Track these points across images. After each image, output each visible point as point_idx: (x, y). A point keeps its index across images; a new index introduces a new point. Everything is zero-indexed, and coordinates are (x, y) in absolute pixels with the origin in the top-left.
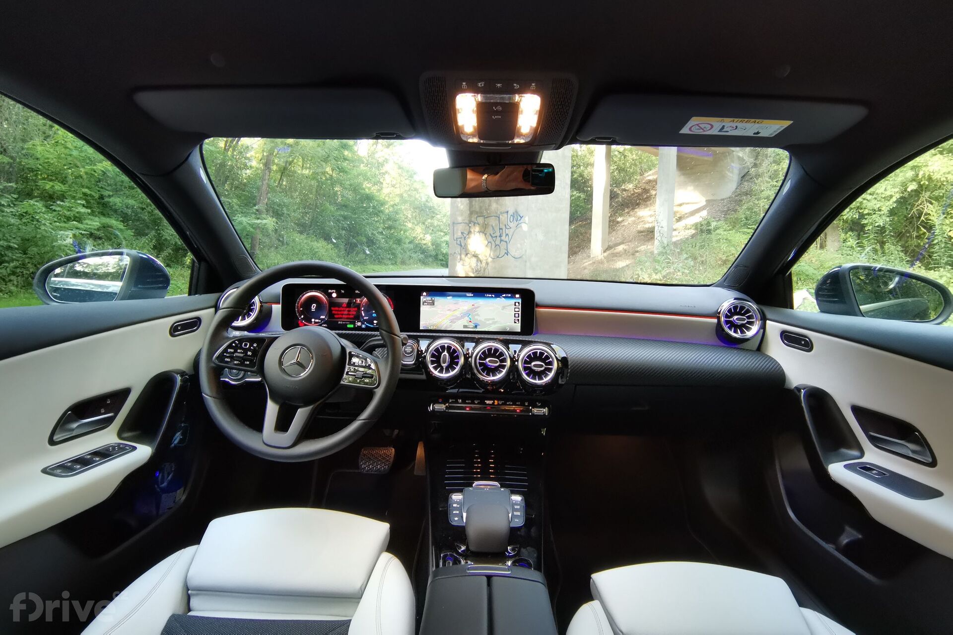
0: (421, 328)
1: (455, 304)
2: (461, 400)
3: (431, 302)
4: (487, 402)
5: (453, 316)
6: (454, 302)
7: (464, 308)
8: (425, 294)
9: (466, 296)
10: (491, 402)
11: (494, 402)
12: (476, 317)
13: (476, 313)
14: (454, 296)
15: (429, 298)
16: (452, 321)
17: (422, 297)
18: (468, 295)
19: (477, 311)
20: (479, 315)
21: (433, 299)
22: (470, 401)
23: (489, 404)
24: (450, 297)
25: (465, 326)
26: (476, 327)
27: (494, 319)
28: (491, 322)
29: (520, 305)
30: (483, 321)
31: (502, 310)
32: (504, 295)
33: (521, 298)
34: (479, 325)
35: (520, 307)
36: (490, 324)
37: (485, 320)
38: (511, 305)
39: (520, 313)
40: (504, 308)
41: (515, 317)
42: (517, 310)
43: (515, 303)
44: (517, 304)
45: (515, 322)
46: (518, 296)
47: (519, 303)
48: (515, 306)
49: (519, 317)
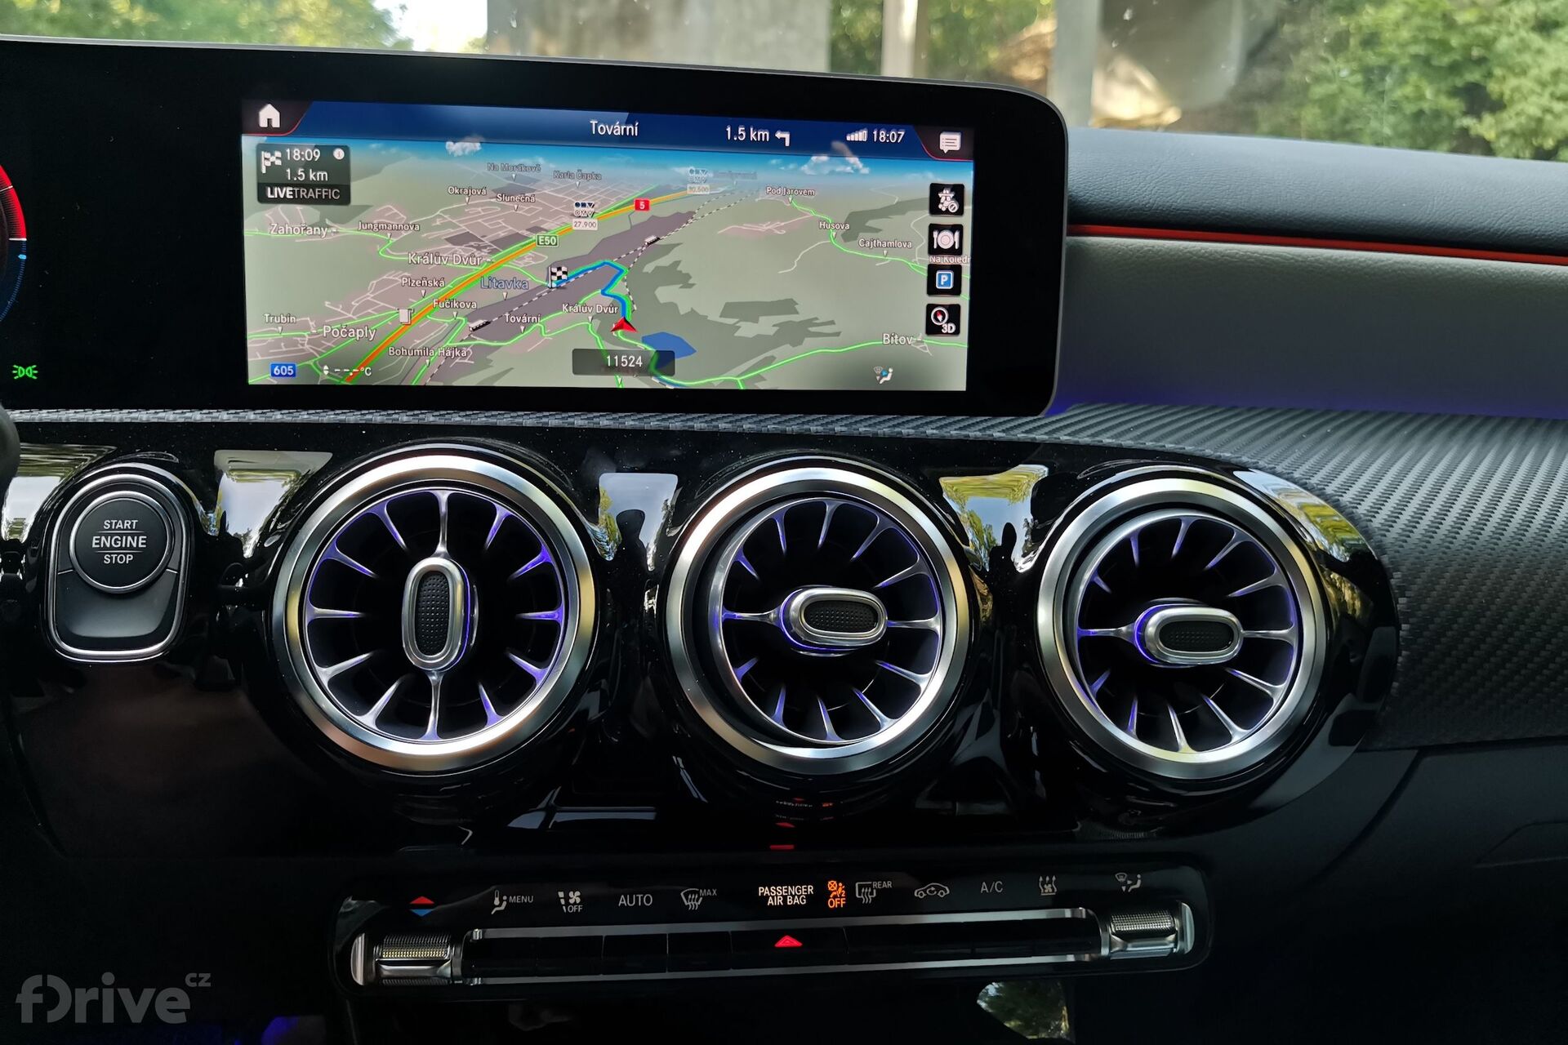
0: (257, 376)
1: (505, 193)
3: (322, 175)
4: (775, 895)
5: (493, 283)
6: (501, 180)
7: (580, 225)
8: (269, 115)
9: (585, 138)
10: (797, 894)
11: (822, 894)
12: (664, 294)
13: (664, 261)
14: (494, 135)
15: (304, 150)
16: (489, 323)
17: (248, 143)
18: (604, 129)
19: (669, 248)
20: (685, 281)
21: (339, 154)
22: (645, 900)
23: (785, 911)
25: (584, 360)
26: (665, 361)
27: (788, 306)
28: (767, 326)
29: (968, 208)
30: (714, 316)
31: (848, 237)
32: (860, 136)
33: (977, 152)
34: (689, 351)
35: (966, 220)
36: (762, 344)
37: (730, 309)
38: (901, 208)
39: (965, 260)
40: (856, 225)
41: (932, 290)
42: (945, 240)
43: (936, 189)
44: (947, 200)
45: (933, 330)
46: (950, 141)
47: (958, 191)
48: (934, 209)
49: (956, 291)
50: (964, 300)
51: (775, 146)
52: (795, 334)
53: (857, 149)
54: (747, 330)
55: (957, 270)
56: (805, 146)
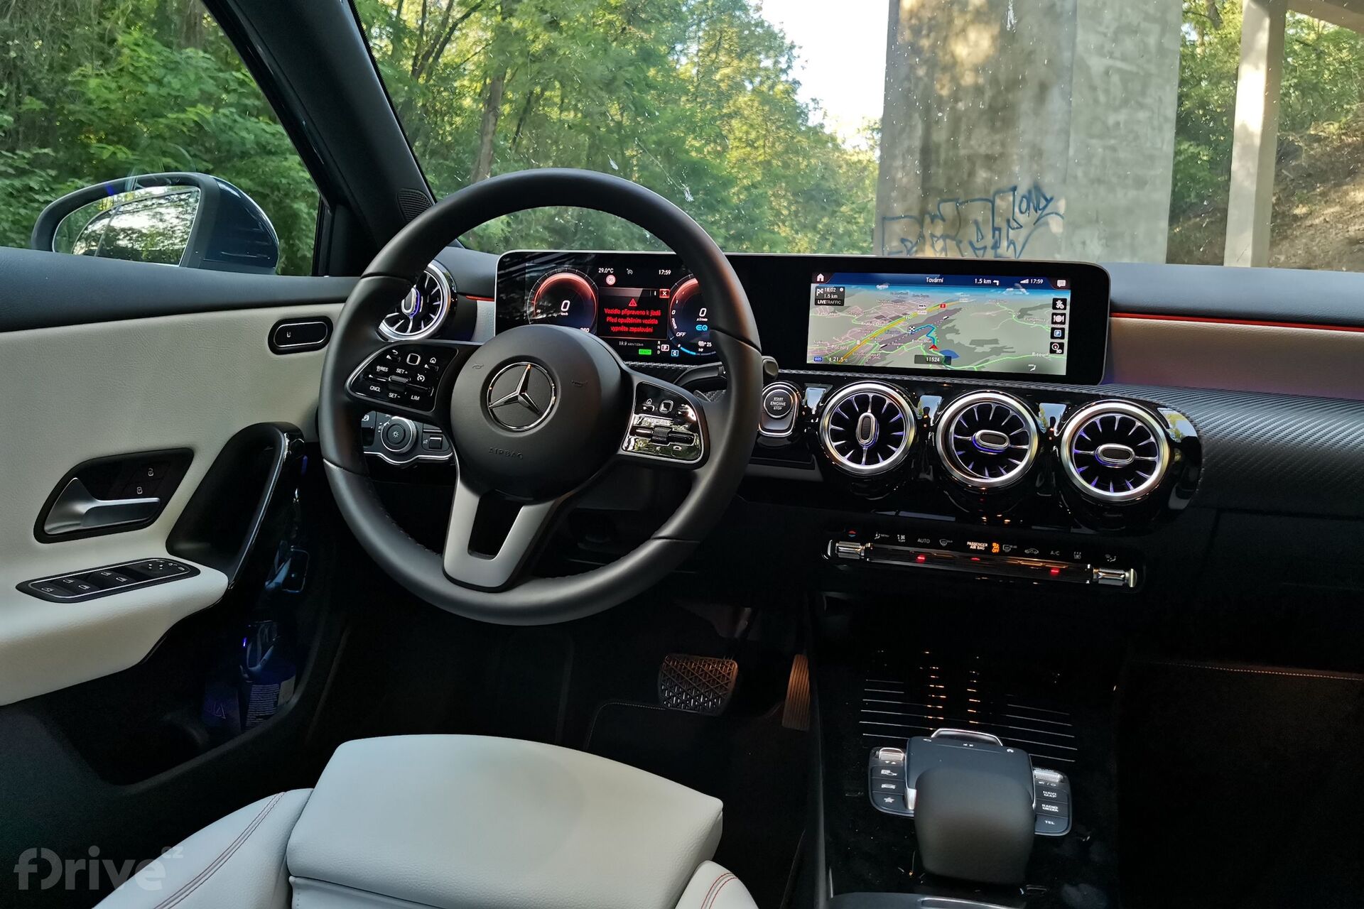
0: (809, 361)
1: (896, 302)
2: (903, 537)
3: (836, 296)
4: (973, 545)
5: (889, 332)
6: (895, 298)
7: (919, 313)
8: (821, 277)
9: (924, 284)
10: (981, 546)
11: (990, 547)
12: (949, 336)
13: (950, 325)
14: (893, 283)
15: (830, 288)
16: (888, 345)
17: (813, 286)
18: (931, 280)
19: (952, 320)
20: (957, 332)
21: (842, 290)
22: (928, 541)
23: (976, 551)
24: (885, 286)
25: (919, 359)
26: (948, 360)
27: (996, 341)
28: (987, 348)
29: (1068, 307)
30: (967, 345)
31: (1019, 317)
32: (1026, 281)
33: (1071, 287)
34: (957, 356)
35: (1067, 312)
36: (985, 355)
37: (973, 342)
38: (1041, 307)
39: (1066, 327)
40: (1023, 313)
41: (1052, 337)
42: (1058, 319)
43: (1055, 300)
44: (1059, 304)
45: (1052, 352)
46: (1061, 283)
47: (1064, 301)
48: (1054, 307)
49: (1063, 337)
50: (1065, 341)
51: (993, 285)
52: (998, 351)
53: (1024, 286)
54: (979, 349)
55: (1063, 330)
56: (1004, 285)
